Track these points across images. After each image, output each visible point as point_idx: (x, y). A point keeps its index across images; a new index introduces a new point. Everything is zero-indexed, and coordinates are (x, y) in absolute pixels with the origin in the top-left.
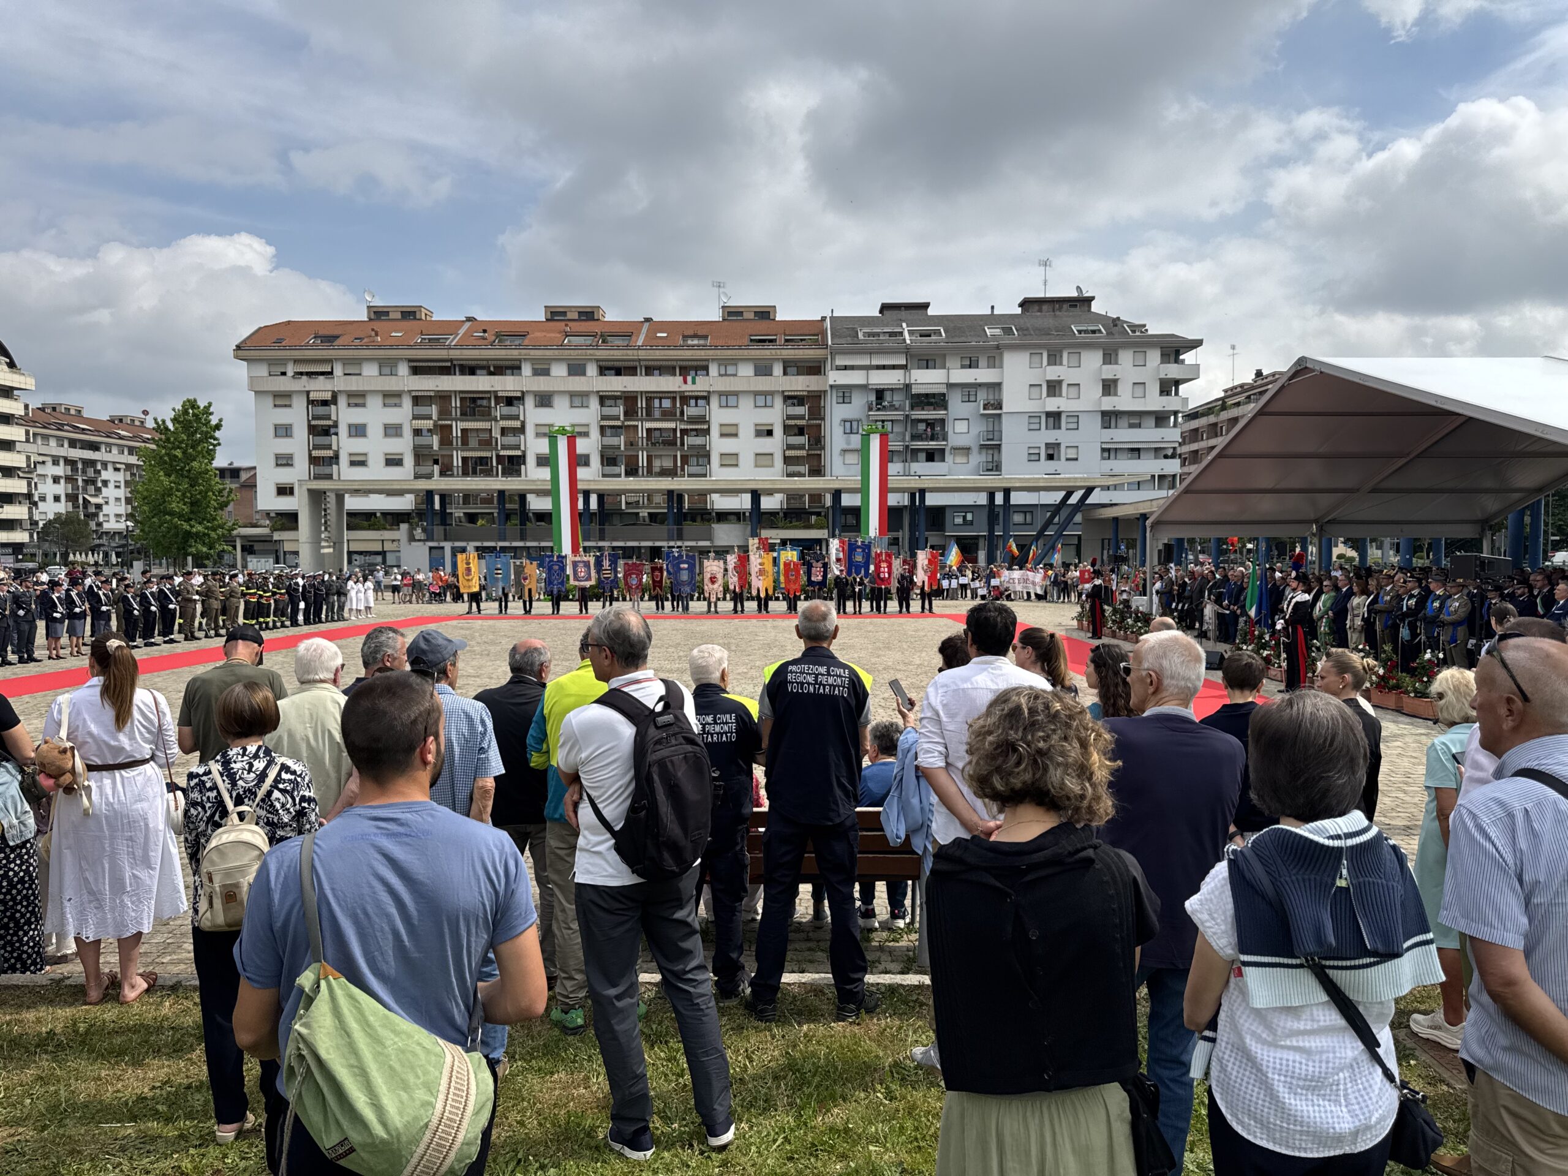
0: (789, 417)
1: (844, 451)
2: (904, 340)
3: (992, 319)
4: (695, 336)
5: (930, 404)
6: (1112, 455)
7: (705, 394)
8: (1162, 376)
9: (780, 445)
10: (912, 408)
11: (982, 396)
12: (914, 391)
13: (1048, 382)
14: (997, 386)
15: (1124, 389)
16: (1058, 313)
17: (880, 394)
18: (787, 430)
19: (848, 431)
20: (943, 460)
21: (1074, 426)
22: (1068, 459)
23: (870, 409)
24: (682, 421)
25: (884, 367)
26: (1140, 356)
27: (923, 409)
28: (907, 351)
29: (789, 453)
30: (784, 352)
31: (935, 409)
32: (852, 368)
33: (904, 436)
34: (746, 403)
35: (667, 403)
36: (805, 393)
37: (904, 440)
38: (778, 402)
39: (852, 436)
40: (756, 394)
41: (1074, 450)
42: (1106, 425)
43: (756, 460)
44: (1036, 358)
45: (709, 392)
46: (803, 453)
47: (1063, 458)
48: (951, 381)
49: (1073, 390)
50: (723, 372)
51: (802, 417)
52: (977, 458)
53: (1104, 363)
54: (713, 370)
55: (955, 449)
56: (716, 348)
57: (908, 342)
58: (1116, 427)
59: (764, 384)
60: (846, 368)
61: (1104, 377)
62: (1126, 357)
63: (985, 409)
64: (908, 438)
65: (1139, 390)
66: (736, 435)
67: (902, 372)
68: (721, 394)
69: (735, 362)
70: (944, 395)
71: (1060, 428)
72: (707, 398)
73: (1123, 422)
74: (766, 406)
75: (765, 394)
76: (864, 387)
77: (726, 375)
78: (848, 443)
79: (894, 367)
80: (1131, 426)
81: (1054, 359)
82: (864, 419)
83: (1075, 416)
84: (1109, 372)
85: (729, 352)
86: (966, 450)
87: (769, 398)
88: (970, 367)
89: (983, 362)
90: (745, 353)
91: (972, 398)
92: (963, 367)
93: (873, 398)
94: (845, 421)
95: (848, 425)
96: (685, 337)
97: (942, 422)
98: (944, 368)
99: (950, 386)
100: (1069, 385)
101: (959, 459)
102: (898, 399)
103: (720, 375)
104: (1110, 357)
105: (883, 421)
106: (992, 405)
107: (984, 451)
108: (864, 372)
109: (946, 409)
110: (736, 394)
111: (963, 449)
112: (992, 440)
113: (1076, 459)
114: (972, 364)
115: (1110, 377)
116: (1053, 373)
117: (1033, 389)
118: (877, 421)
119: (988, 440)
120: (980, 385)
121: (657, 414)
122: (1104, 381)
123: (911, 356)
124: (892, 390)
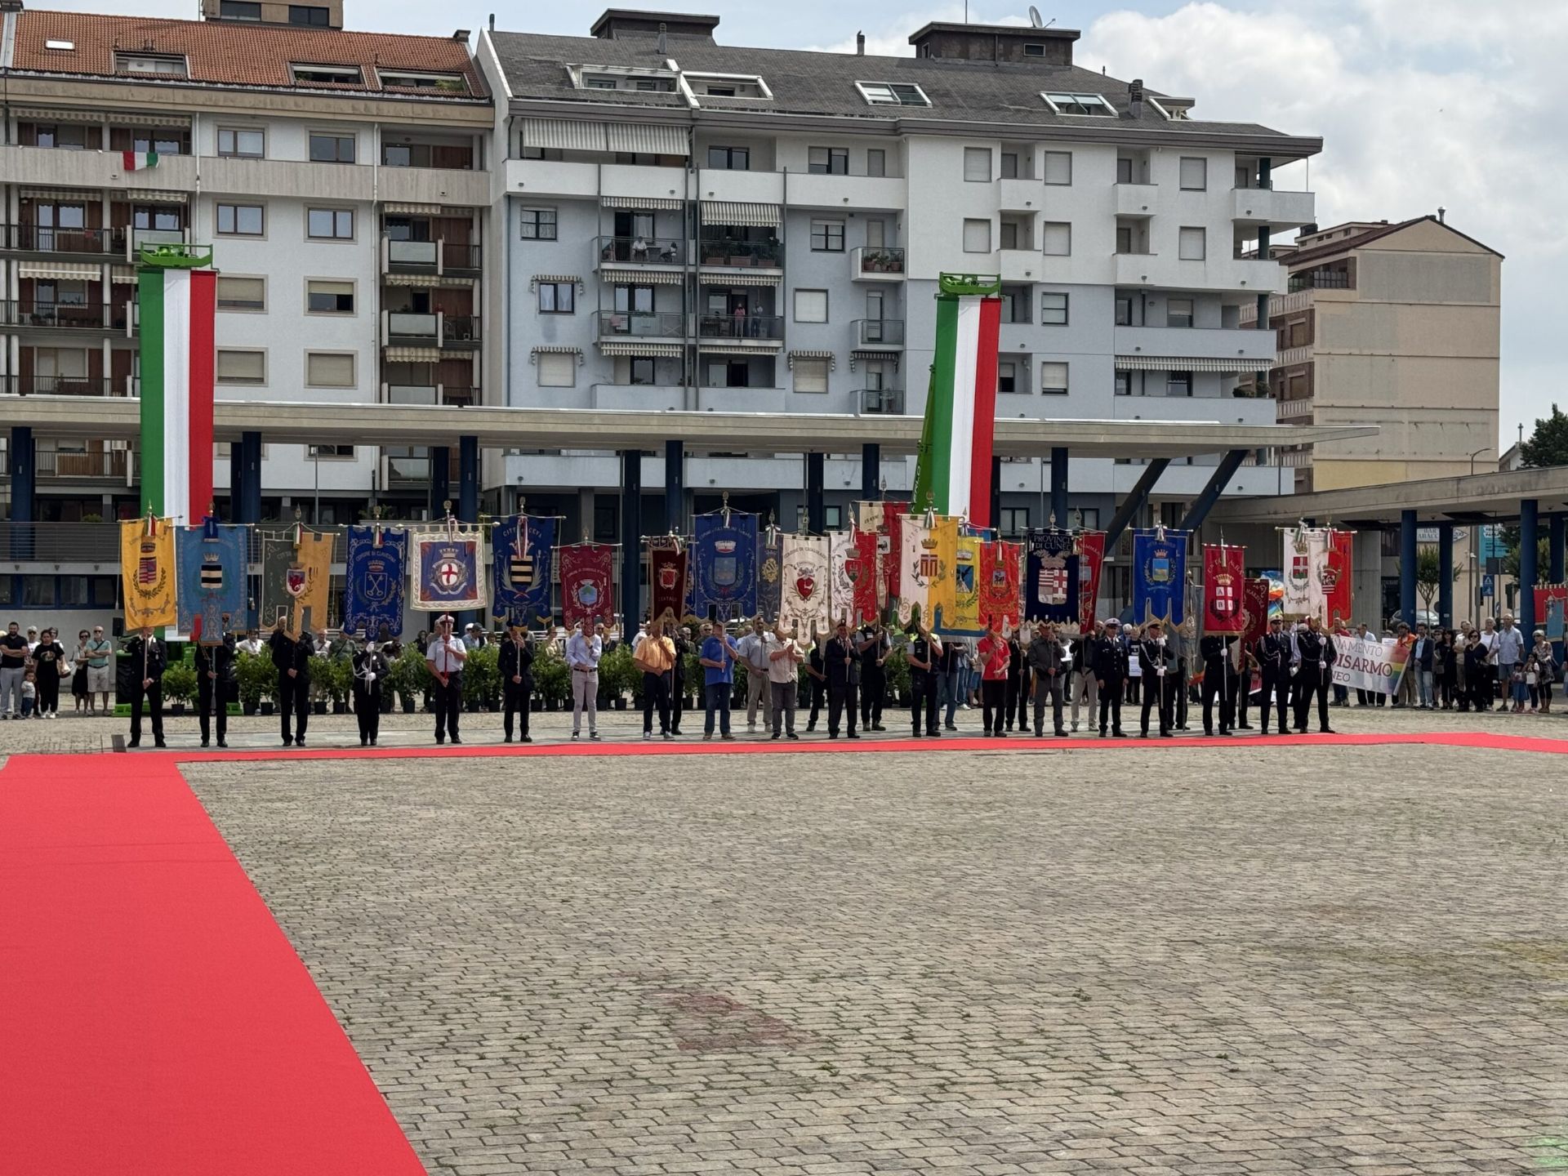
0: (397, 267)
1: (540, 355)
2: (683, 98)
3: (863, 65)
4: (147, 54)
5: (744, 251)
6: (1136, 386)
7: (181, 199)
8: (1241, 215)
9: (371, 333)
10: (704, 258)
11: (858, 239)
12: (708, 219)
13: (1004, 215)
14: (889, 219)
15: (1162, 237)
16: (1002, 63)
17: (624, 220)
18: (390, 297)
19: (549, 306)
20: (769, 383)
21: (1059, 317)
22: (1047, 392)
23: (604, 257)
24: (119, 263)
25: (633, 159)
26: (1194, 169)
27: (727, 263)
28: (692, 123)
29: (396, 355)
30: (388, 109)
31: (755, 265)
32: (559, 155)
33: (684, 323)
34: (286, 228)
35: (72, 218)
36: (435, 211)
37: (683, 333)
38: (368, 229)
39: (558, 317)
40: (312, 205)
41: (1059, 373)
42: (1125, 319)
43: (310, 370)
44: (979, 161)
45: (191, 195)
46: (431, 356)
47: (1036, 387)
48: (791, 201)
49: (1058, 237)
50: (228, 147)
51: (428, 269)
52: (846, 382)
53: (1119, 182)
54: (204, 140)
55: (796, 358)
56: (211, 86)
57: (694, 103)
58: (1143, 324)
59: (330, 182)
60: (543, 155)
61: (1122, 211)
62: (1165, 168)
63: (865, 269)
64: (691, 330)
65: (1193, 243)
66: (258, 305)
67: (678, 173)
68: (221, 201)
69: (259, 123)
70: (771, 231)
71: (1027, 319)
72: (182, 212)
73: (1158, 312)
74: (335, 237)
75: (334, 207)
76: (590, 204)
77: (235, 154)
78: (550, 334)
79: (657, 160)
80: (1174, 322)
81: (1016, 165)
82: (587, 278)
83: (1062, 296)
84: (1132, 199)
85: (248, 100)
86: (822, 363)
87: (343, 218)
88: (829, 170)
89: (857, 161)
90: (290, 104)
91: (834, 243)
92: (814, 169)
93: (609, 230)
94: (542, 282)
95: (548, 291)
96: (124, 55)
97: (768, 293)
98: (771, 168)
99: (789, 212)
100: (1047, 224)
101: (806, 384)
102: (667, 234)
103: (221, 155)
104: (1131, 169)
105: (632, 287)
106: (882, 261)
107: (862, 368)
108: (590, 169)
109: (779, 263)
110: (261, 204)
111: (816, 359)
112: (879, 340)
113: (1065, 392)
114: (833, 164)
115: (1135, 211)
116: (1016, 194)
117: (972, 228)
118: (617, 285)
119: (871, 340)
120: (853, 214)
121: (45, 243)
122: (1120, 219)
123: (699, 137)
124: (653, 214)
